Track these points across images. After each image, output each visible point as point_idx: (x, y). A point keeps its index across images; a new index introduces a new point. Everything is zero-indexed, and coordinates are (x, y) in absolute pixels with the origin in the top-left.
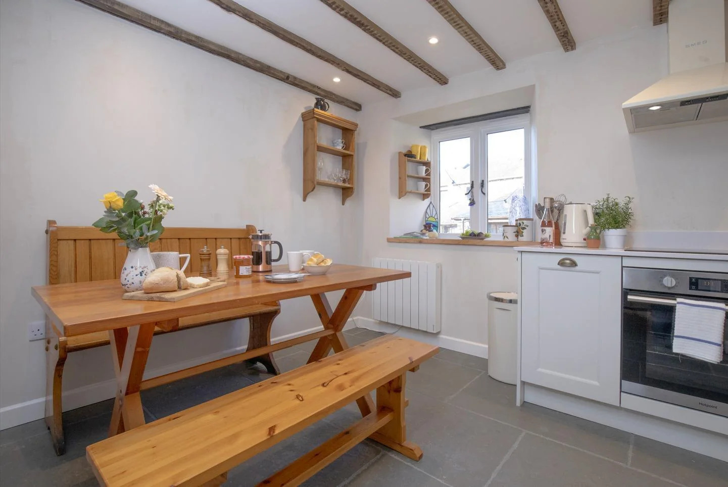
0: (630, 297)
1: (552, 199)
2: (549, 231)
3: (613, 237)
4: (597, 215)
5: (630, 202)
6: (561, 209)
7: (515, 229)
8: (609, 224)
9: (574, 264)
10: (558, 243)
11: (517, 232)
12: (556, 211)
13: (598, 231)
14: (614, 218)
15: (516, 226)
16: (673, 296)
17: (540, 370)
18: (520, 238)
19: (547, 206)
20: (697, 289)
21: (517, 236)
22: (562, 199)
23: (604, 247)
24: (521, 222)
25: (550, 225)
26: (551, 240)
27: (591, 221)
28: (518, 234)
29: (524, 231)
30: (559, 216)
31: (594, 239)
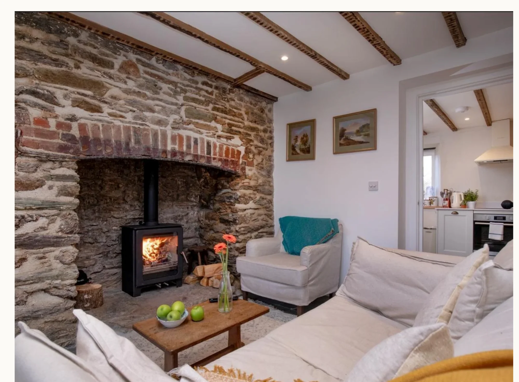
0: (476, 223)
1: (447, 190)
2: (447, 202)
3: (471, 204)
4: (465, 196)
5: (477, 192)
6: (451, 193)
7: (429, 201)
8: (470, 199)
9: (457, 213)
10: (450, 207)
11: (430, 202)
12: (449, 195)
13: (466, 202)
14: (472, 197)
15: (430, 200)
16: (489, 222)
17: (445, 250)
18: (432, 205)
19: (446, 193)
20: (496, 219)
21: (430, 204)
22: (451, 190)
23: (468, 207)
24: (432, 198)
25: (447, 200)
26: (448, 205)
27: (463, 199)
28: (431, 203)
29: (434, 202)
30: (450, 196)
31: (464, 205)
